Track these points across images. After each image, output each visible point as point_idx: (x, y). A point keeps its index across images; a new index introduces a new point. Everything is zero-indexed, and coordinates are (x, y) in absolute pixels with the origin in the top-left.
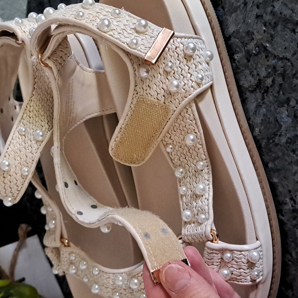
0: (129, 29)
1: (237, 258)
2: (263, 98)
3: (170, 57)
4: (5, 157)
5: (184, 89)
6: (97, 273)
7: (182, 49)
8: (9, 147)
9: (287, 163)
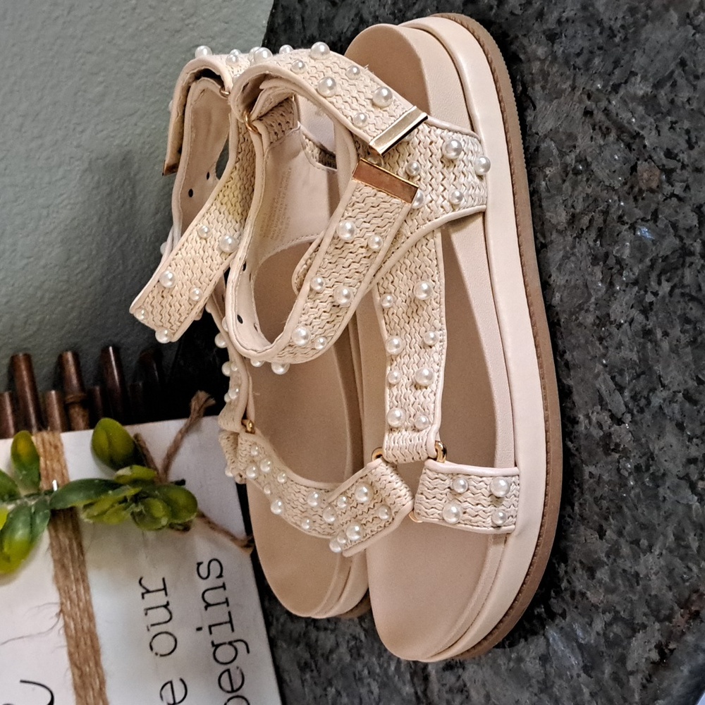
0: (363, 98)
1: (475, 487)
2: (574, 247)
3: (419, 154)
4: (170, 266)
5: (429, 208)
6: (283, 481)
7: (439, 147)
8: (180, 252)
9: (590, 358)
